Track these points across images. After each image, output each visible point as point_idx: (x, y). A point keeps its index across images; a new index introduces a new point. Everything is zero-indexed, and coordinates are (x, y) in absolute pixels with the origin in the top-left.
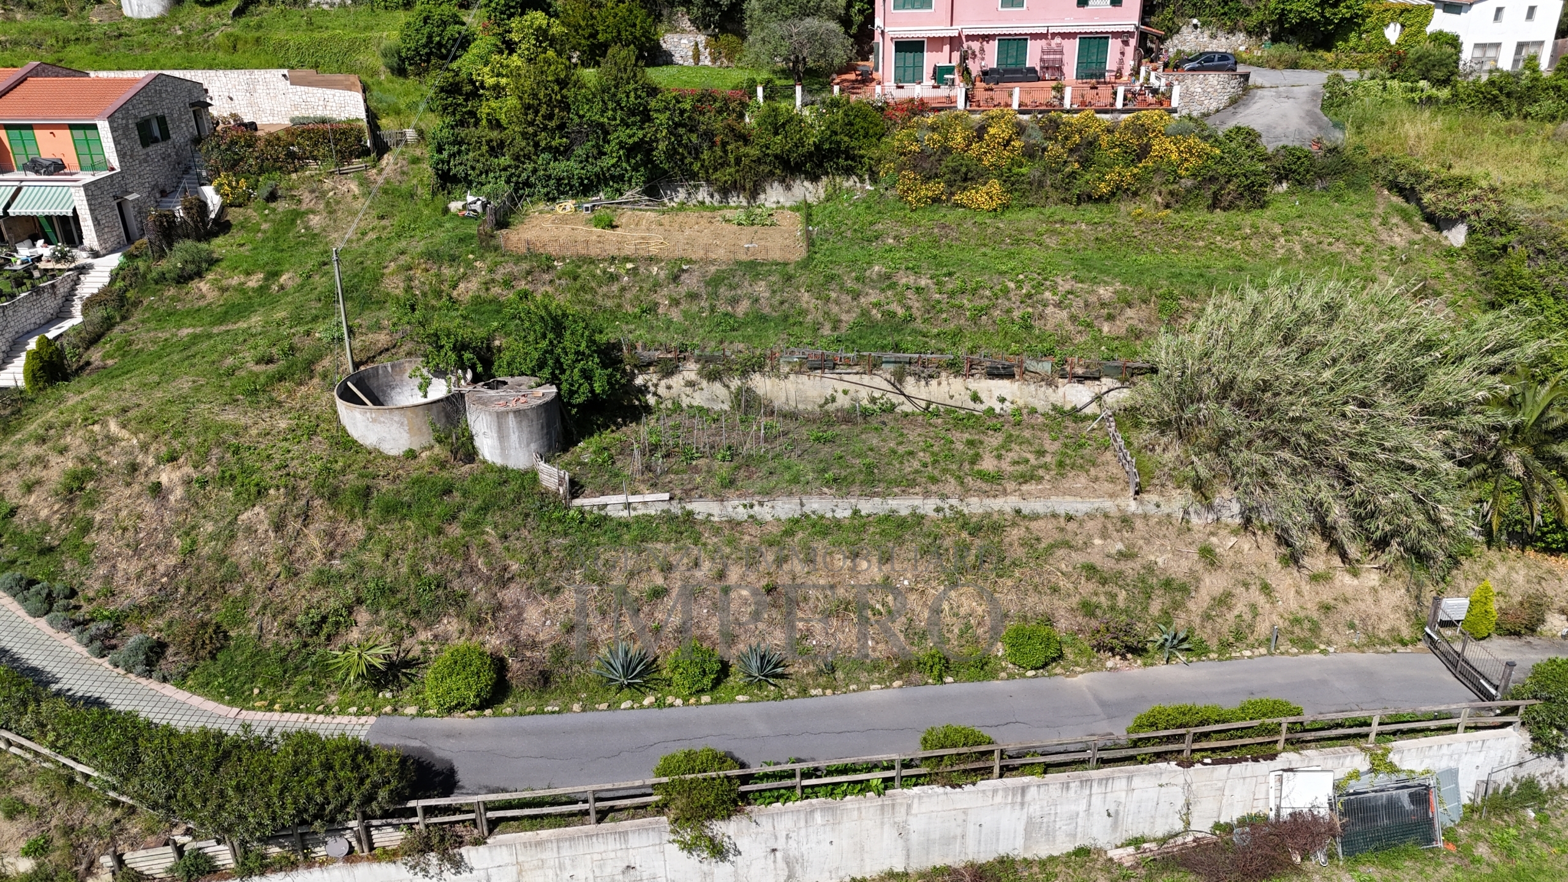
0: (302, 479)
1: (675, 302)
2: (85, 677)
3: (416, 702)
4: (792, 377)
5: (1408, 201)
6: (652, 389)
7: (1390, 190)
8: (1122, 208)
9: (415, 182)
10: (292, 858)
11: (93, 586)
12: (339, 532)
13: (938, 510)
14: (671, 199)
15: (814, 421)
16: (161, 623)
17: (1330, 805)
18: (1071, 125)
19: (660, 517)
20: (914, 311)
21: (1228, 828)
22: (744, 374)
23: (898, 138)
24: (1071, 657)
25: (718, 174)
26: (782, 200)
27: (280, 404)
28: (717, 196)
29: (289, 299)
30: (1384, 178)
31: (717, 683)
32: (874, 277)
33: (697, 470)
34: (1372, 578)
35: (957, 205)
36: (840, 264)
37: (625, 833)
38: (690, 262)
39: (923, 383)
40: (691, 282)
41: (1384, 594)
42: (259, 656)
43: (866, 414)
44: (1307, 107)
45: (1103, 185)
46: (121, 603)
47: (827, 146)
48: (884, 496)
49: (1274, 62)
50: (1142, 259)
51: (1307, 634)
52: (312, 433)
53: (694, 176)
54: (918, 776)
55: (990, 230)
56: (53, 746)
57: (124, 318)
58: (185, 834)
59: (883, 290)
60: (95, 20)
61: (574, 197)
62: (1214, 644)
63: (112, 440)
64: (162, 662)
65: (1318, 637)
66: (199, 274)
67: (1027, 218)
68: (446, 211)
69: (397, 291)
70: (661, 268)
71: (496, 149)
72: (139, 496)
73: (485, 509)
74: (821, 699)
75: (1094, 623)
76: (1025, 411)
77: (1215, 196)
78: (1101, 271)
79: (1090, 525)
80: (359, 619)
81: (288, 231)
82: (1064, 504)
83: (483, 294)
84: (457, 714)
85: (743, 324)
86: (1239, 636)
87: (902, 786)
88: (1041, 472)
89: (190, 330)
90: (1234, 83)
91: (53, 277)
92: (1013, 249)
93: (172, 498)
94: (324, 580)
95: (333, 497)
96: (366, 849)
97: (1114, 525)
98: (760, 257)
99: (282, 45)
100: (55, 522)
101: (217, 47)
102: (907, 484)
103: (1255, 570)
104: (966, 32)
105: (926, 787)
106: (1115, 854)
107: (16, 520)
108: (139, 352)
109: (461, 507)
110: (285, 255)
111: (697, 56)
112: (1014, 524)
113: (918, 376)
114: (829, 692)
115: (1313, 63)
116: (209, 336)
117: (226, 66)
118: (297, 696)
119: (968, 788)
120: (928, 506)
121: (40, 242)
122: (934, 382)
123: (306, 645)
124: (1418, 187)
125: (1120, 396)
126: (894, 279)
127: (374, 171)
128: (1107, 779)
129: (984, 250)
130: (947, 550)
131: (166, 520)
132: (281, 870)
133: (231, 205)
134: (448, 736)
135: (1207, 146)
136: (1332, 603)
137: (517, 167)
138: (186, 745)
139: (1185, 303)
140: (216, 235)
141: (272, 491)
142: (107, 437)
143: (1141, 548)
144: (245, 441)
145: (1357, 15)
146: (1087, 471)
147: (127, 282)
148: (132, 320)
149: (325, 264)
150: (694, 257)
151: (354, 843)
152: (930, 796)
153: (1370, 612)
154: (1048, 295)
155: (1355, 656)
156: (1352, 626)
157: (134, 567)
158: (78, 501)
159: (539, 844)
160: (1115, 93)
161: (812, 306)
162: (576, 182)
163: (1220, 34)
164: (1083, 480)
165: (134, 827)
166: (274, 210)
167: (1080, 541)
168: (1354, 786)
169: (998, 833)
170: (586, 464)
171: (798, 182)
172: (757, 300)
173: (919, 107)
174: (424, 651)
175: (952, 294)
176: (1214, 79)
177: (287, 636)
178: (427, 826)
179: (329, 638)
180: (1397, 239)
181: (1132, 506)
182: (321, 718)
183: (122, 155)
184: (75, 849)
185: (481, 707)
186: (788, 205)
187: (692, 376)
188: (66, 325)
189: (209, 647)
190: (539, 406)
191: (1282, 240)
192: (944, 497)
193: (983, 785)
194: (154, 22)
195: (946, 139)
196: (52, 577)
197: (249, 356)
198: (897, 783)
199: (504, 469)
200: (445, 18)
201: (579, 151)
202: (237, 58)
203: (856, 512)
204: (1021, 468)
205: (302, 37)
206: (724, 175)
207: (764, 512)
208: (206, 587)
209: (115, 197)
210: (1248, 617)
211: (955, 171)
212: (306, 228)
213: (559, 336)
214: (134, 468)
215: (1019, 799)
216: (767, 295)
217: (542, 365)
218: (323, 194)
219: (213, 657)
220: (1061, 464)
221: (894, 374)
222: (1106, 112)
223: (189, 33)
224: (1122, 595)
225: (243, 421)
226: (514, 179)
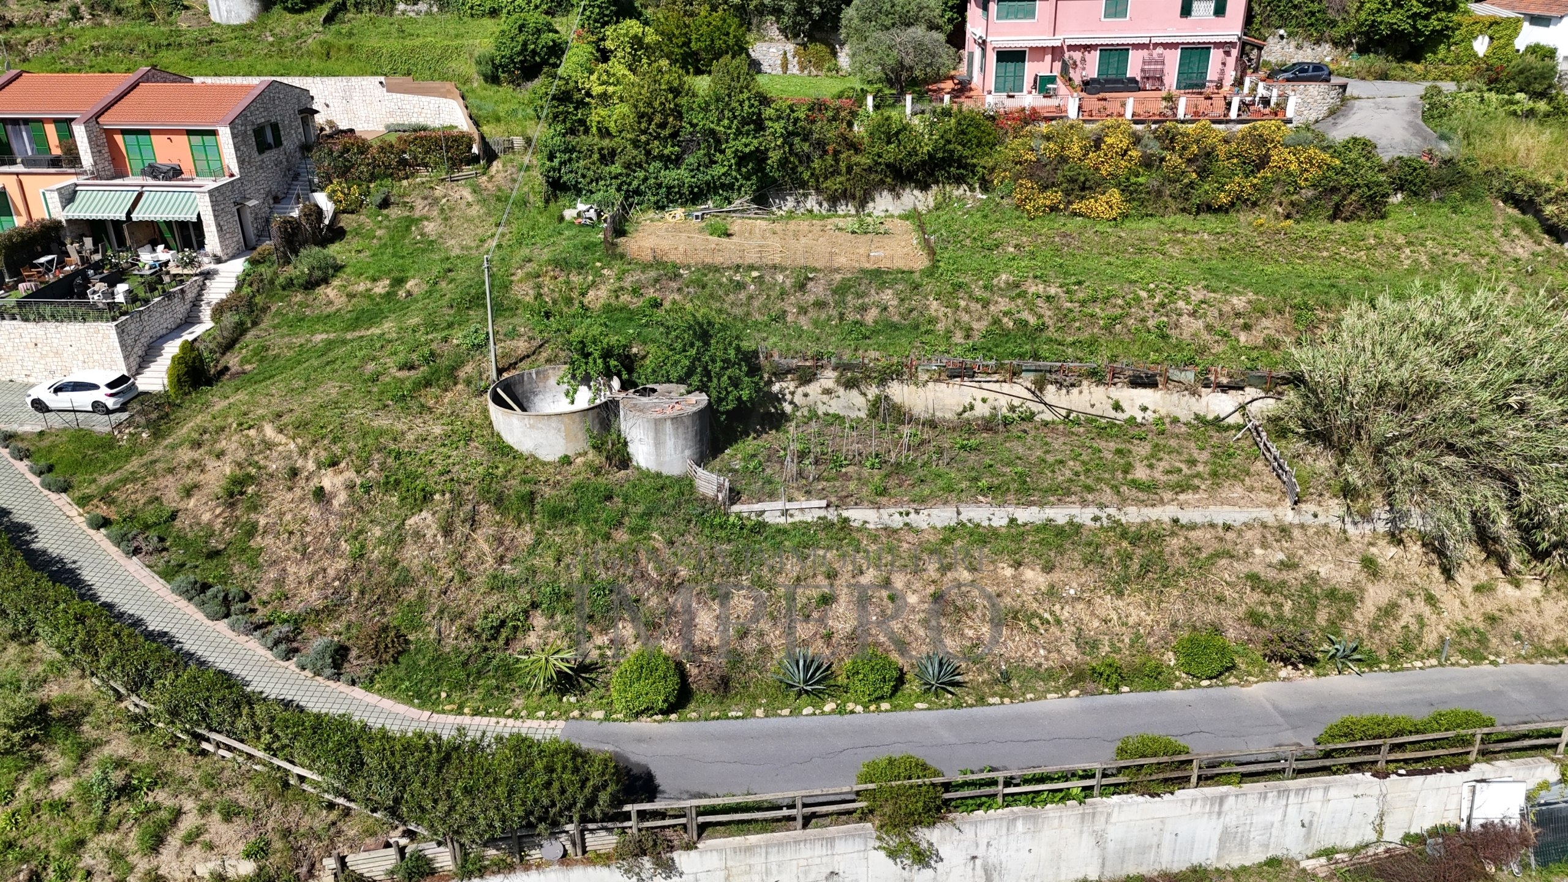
0: (466, 484)
1: (803, 310)
2: (274, 680)
3: (601, 707)
4: (931, 384)
5: (1524, 212)
6: (788, 397)
7: (1505, 202)
8: (1242, 218)
9: (526, 189)
10: (509, 860)
11: (265, 590)
12: (507, 539)
13: (1096, 519)
14: (780, 208)
15: (954, 429)
16: (339, 626)
17: (1522, 815)
18: (1188, 135)
19: (816, 524)
20: (1046, 319)
21: (1420, 839)
22: (883, 382)
23: (1012, 147)
24: (1243, 667)
25: (828, 183)
26: (890, 209)
27: (430, 410)
28: (825, 205)
29: (420, 305)
30: (1499, 190)
31: (895, 690)
32: (1002, 285)
33: (847, 477)
34: (1534, 589)
35: (1075, 214)
36: (966, 273)
37: (832, 839)
38: (815, 270)
39: (1064, 391)
40: (817, 290)
41: (1548, 605)
42: (439, 660)
43: (1007, 421)
44: (1410, 118)
45: (1222, 195)
46: (296, 607)
47: (940, 155)
48: (1042, 505)
49: (1363, 74)
50: (1269, 269)
51: (1475, 645)
52: (468, 439)
53: (803, 185)
54: (1116, 785)
55: (1112, 240)
56: (268, 748)
57: (255, 324)
58: (403, 836)
59: (1013, 299)
60: (184, 26)
61: (682, 205)
62: (1384, 654)
63: (269, 445)
64: (346, 665)
65: (1487, 648)
66: (325, 281)
67: (1149, 226)
68: (561, 219)
69: (527, 299)
70: (787, 277)
71: (607, 157)
72: (302, 500)
73: (648, 514)
74: (999, 709)
75: (1263, 634)
76: (1167, 420)
77: (1337, 207)
78: (1231, 281)
79: (1249, 535)
80: (535, 623)
81: (404, 237)
82: (1221, 514)
83: (613, 301)
84: (644, 718)
85: (875, 332)
86: (1408, 648)
87: (1101, 795)
88: (1196, 482)
89: (324, 336)
90: (1333, 93)
91: (182, 282)
92: (1137, 258)
93: (335, 503)
94: (498, 584)
95: (499, 502)
96: (579, 852)
97: (1273, 534)
98: (883, 265)
99: (374, 53)
100: (218, 526)
101: (311, 54)
102: (1062, 493)
103: (1418, 581)
104: (1069, 42)
105: (1124, 796)
106: (1308, 865)
107: (177, 523)
108: (276, 357)
109: (625, 513)
110: (408, 261)
111: (785, 66)
112: (1173, 534)
113: (1060, 385)
114: (1007, 700)
115: (1403, 74)
116: (344, 342)
117: (322, 74)
118: (483, 700)
119: (1167, 797)
120: (1085, 516)
121: (161, 247)
122: (1075, 391)
123: (485, 649)
124: (1538, 200)
125: (1264, 406)
126: (1023, 288)
127: (485, 178)
128: (1305, 790)
129: (1107, 259)
130: (1110, 559)
131: (332, 524)
132: (499, 872)
133: (344, 212)
134: (639, 741)
135: (1326, 156)
136: (1497, 614)
137: (628, 175)
138: (408, 747)
139: (1320, 313)
140: (332, 241)
141: (437, 497)
142: (263, 441)
143: (1301, 558)
144: (404, 446)
145: (1447, 28)
146: (1243, 481)
147: (255, 287)
148: (262, 326)
149: (450, 270)
150: (817, 265)
151: (569, 847)
152: (1130, 805)
153: (1534, 622)
154: (1181, 304)
155: (1524, 667)
156: (1517, 637)
157: (305, 571)
158: (240, 505)
159: (749, 849)
160: (1229, 104)
161: (941, 314)
162: (685, 191)
163: (1306, 44)
164: (1239, 491)
165: (351, 830)
166: (387, 216)
167: (1240, 550)
168: (1544, 797)
169: (1193, 843)
170: (736, 471)
171: (908, 190)
172: (885, 309)
173: (1032, 117)
174: (602, 656)
175: (1083, 303)
176: (1314, 89)
177: (465, 640)
178: (640, 830)
179: (507, 643)
180: (1520, 250)
181: (1288, 515)
182: (511, 722)
183: (241, 162)
184: (296, 851)
185: (665, 712)
186: (896, 213)
187: (830, 384)
188: (198, 330)
189: (391, 652)
190: (695, 413)
191: (1407, 251)
192: (1102, 506)
193: (1179, 793)
194: (243, 28)
195: (1063, 148)
196: (223, 579)
197: (390, 362)
198: (1096, 792)
199: (659, 475)
200: (540, 26)
201: (690, 159)
202: (330, 64)
203: (1013, 521)
204: (1174, 478)
205: (393, 44)
206: (834, 184)
207: (920, 520)
208: (379, 591)
209: (236, 203)
210: (1414, 627)
211: (1072, 180)
212: (422, 235)
213: (707, 344)
214: (294, 473)
215: (1217, 809)
216: (895, 303)
217: (690, 372)
218: (436, 201)
219: (396, 661)
220: (1214, 474)
221: (1035, 383)
222: (1220, 122)
223: (280, 40)
224: (1288, 606)
225: (399, 426)
226: (625, 187)
